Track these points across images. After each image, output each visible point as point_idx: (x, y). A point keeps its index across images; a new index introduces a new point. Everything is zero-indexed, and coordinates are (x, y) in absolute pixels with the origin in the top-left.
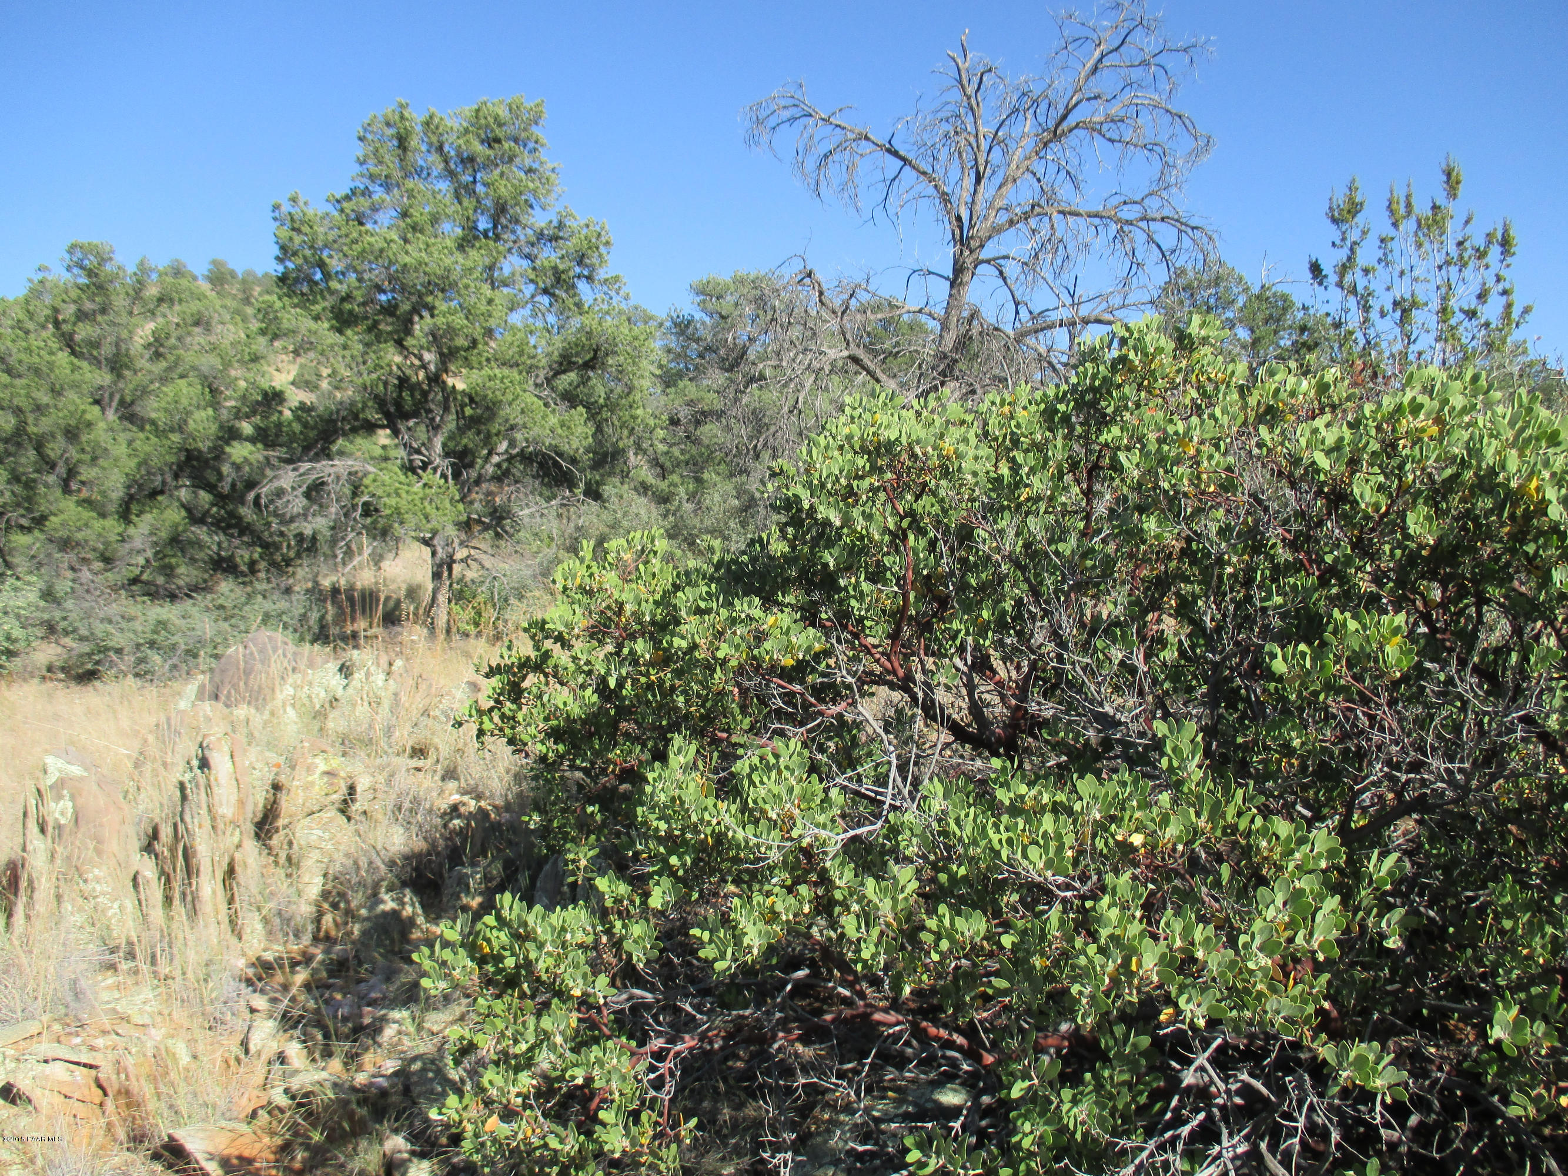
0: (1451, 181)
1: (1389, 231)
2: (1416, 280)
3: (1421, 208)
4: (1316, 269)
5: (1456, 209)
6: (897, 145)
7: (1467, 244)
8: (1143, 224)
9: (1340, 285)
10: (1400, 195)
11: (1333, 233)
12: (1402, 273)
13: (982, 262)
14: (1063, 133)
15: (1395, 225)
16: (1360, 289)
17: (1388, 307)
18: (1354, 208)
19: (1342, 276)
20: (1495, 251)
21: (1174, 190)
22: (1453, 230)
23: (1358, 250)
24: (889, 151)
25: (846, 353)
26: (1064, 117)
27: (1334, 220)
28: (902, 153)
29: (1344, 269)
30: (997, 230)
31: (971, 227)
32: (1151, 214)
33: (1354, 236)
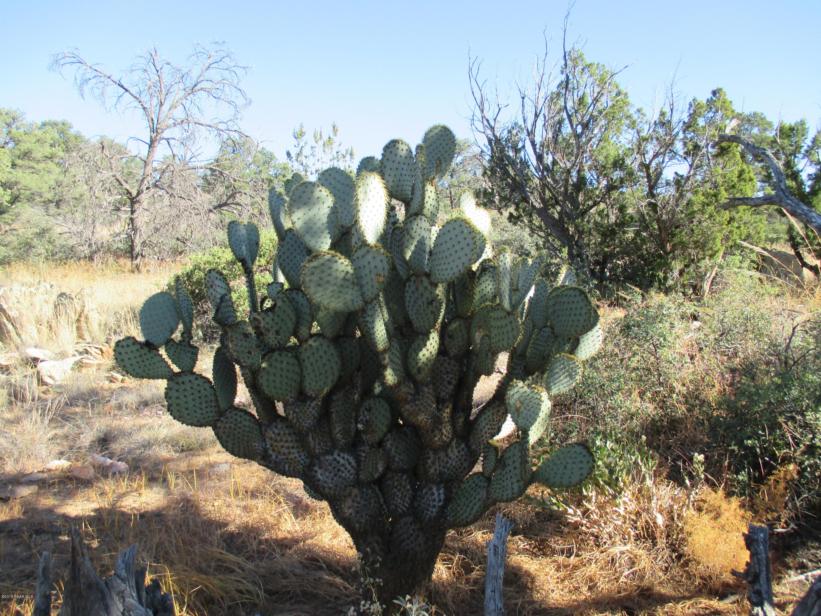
0: (335, 129)
1: (314, 144)
2: (323, 162)
3: (325, 138)
4: (288, 154)
5: (336, 140)
6: (123, 83)
7: (340, 153)
8: (227, 132)
9: (297, 160)
10: (318, 131)
11: (295, 142)
12: (318, 160)
13: (163, 139)
14: (196, 91)
15: (316, 142)
16: (304, 164)
17: (314, 171)
18: (302, 134)
19: (298, 157)
20: (348, 156)
21: (239, 120)
22: (335, 148)
23: (303, 149)
24: (119, 85)
25: (111, 174)
26: (196, 85)
27: (295, 137)
28: (125, 87)
29: (298, 155)
30: (168, 127)
31: (158, 123)
32: (230, 128)
33: (302, 144)
